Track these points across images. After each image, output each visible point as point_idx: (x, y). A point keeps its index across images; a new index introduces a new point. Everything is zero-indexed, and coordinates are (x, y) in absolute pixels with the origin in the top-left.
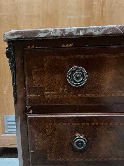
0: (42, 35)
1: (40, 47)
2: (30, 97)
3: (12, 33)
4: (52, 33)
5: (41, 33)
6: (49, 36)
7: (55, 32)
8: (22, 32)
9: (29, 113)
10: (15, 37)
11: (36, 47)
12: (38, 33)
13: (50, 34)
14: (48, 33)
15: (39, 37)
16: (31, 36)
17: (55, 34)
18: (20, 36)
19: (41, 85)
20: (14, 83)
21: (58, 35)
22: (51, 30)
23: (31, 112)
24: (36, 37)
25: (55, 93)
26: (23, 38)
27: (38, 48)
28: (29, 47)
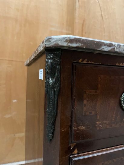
0: (106, 49)
1: (94, 63)
2: (78, 130)
3: (70, 39)
4: (116, 49)
5: (105, 45)
6: (113, 51)
7: (119, 48)
8: (83, 40)
9: (73, 153)
10: (74, 45)
11: (89, 62)
12: (102, 45)
13: (114, 48)
14: (112, 48)
15: (103, 50)
16: (94, 47)
17: (119, 50)
18: (81, 44)
19: (93, 113)
20: (54, 110)
21: (121, 51)
22: (115, 44)
23: (76, 151)
24: (99, 49)
25: (107, 122)
26: (84, 48)
27: (91, 63)
28: (80, 61)
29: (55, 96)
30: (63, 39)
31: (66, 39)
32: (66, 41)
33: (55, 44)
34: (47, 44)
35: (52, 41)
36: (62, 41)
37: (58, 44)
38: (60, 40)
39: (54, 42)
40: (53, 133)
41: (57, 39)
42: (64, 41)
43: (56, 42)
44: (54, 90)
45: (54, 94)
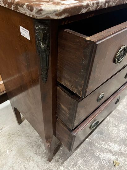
0: (84, 11)
3: (60, 12)
29: (46, 56)
30: (53, 12)
31: (56, 12)
32: (57, 15)
33: (46, 17)
34: (38, 16)
35: (43, 14)
36: (53, 15)
37: (49, 17)
38: (51, 13)
39: (45, 14)
40: (47, 79)
41: (48, 12)
42: (55, 14)
43: (47, 15)
44: (46, 53)
45: (46, 55)
